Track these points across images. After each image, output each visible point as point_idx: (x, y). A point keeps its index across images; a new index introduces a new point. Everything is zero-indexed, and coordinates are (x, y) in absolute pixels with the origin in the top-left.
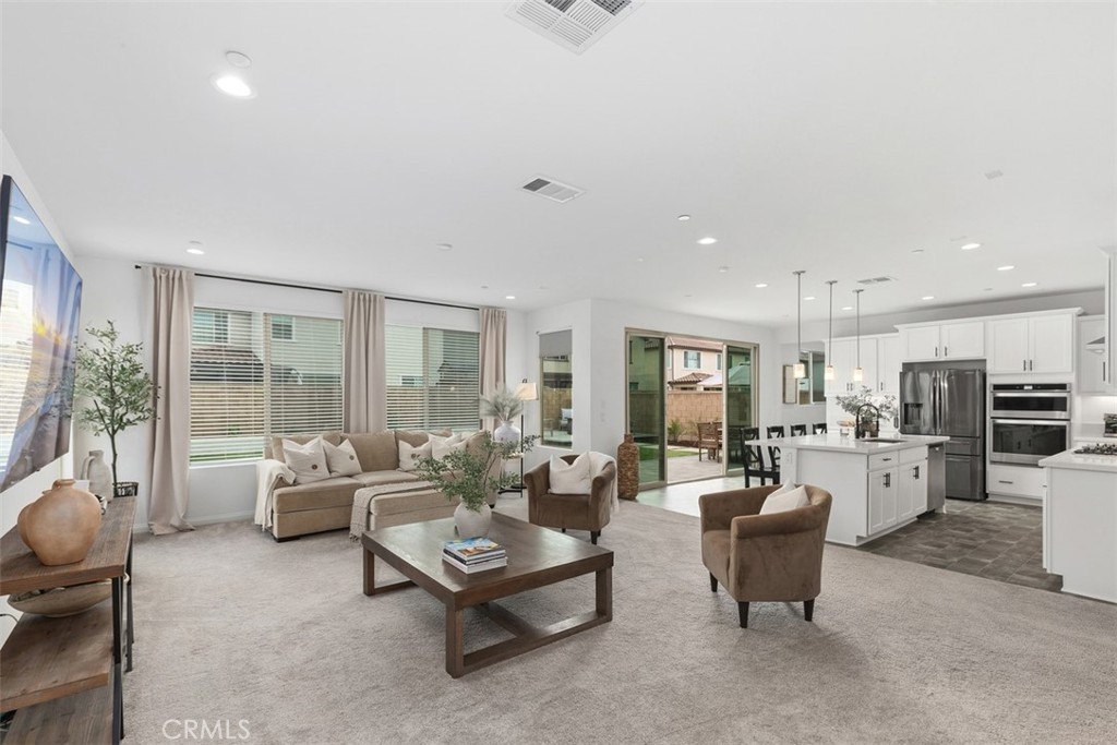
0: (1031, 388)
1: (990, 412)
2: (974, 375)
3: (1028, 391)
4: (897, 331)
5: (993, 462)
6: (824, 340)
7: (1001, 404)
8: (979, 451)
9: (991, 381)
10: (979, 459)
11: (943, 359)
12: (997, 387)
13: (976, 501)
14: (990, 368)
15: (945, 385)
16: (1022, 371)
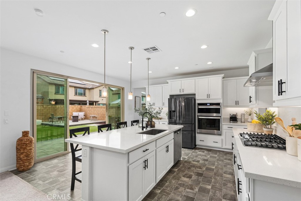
0: (209, 104)
1: (197, 114)
2: (192, 99)
3: (208, 106)
4: (168, 83)
5: (198, 133)
6: (145, 87)
7: (200, 111)
8: (193, 129)
9: (197, 102)
10: (194, 132)
11: (182, 93)
12: (199, 104)
13: (193, 149)
14: (197, 97)
15: (183, 104)
16: (207, 98)
